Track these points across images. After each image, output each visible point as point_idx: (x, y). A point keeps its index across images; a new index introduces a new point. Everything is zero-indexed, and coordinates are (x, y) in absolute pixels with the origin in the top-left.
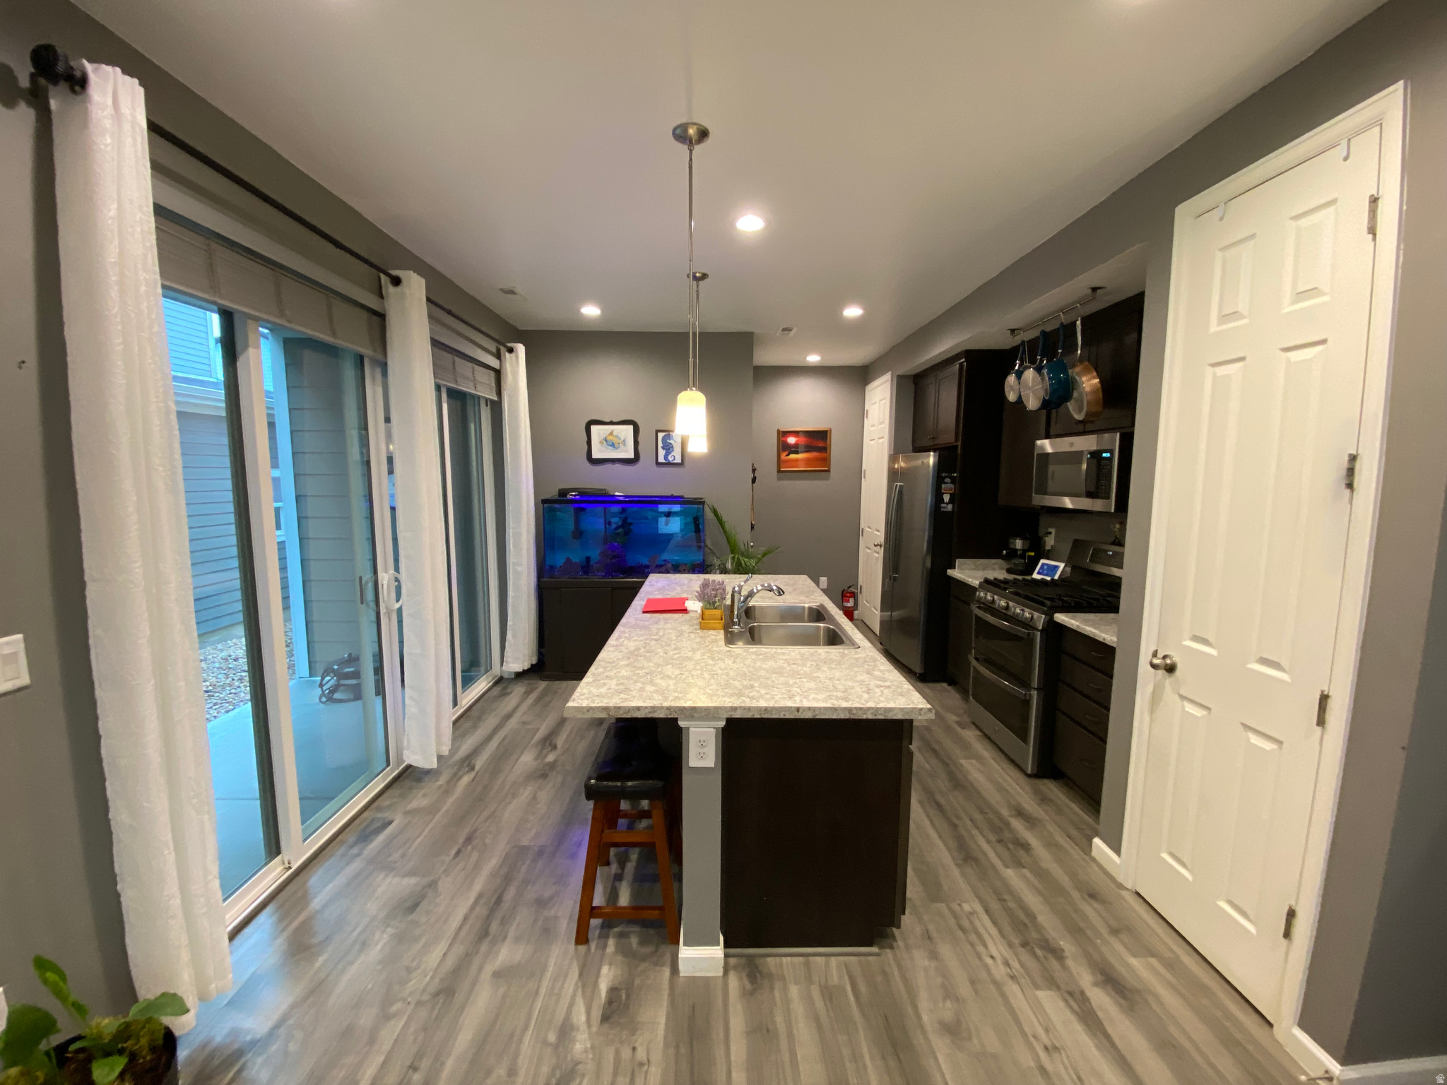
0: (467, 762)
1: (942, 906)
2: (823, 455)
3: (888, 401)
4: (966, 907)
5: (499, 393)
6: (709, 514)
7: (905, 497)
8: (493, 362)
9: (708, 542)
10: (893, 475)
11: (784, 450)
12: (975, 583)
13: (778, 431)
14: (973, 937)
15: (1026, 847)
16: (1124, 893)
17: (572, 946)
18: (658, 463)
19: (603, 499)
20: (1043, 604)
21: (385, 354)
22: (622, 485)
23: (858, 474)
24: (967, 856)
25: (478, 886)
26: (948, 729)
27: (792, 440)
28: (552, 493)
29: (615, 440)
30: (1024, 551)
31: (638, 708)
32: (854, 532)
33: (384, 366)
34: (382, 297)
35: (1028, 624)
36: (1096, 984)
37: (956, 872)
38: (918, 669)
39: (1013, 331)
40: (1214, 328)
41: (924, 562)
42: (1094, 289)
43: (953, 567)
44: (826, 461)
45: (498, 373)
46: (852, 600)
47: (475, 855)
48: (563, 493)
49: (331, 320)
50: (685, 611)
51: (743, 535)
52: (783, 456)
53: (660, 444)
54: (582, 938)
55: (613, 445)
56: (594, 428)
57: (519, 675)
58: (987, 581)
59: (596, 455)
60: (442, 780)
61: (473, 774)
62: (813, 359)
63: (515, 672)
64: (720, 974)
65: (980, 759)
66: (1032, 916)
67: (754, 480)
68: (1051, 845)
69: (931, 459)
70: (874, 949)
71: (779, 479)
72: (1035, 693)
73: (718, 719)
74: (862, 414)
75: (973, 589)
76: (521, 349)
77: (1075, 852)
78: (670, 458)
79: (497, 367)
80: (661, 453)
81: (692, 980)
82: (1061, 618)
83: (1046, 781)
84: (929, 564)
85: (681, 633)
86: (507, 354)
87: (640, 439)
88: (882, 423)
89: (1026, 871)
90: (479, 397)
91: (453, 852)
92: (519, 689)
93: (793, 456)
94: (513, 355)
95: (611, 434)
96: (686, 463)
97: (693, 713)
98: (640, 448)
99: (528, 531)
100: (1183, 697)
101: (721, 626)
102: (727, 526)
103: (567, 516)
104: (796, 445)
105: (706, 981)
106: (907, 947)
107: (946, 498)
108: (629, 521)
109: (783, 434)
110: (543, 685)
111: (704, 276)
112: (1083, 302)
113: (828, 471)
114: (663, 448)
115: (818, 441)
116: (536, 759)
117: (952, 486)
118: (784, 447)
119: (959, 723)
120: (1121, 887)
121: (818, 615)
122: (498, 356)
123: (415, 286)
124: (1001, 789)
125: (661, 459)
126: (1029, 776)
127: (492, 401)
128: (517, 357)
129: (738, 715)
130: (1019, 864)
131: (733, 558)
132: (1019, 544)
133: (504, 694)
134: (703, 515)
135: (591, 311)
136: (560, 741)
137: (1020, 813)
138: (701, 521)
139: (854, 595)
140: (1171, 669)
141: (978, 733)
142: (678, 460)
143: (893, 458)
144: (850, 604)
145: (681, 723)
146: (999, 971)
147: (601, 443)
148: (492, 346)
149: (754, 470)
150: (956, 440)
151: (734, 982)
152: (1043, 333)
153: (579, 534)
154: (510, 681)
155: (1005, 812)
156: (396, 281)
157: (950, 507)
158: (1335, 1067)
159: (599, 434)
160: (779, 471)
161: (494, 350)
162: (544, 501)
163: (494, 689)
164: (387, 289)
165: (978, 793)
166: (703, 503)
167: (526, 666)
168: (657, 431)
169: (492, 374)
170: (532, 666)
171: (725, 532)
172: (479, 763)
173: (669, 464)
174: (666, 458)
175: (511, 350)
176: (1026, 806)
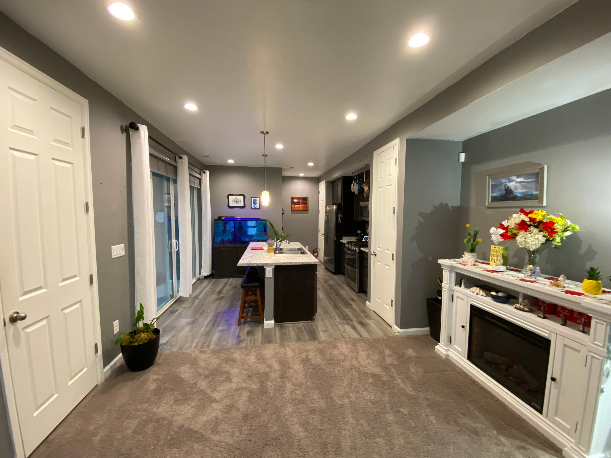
0: (196, 297)
1: (328, 315)
2: (306, 205)
3: (324, 189)
4: (333, 315)
5: (200, 186)
6: (268, 224)
7: (329, 219)
8: (199, 176)
9: (268, 233)
10: (327, 212)
11: (293, 204)
12: (345, 242)
13: (291, 197)
14: (333, 319)
15: (351, 305)
16: (371, 311)
17: (237, 326)
18: (251, 208)
19: (234, 220)
20: (358, 245)
21: (177, 178)
22: (239, 215)
23: (317, 212)
24: (336, 307)
25: (209, 318)
26: (339, 285)
27: (296, 201)
28: (216, 217)
29: (237, 201)
30: (361, 234)
31: (254, 264)
32: (317, 231)
33: (175, 181)
34: (176, 161)
35: (355, 251)
36: (358, 324)
37: (332, 310)
38: (333, 270)
39: (353, 172)
40: (379, 180)
41: (334, 238)
42: (367, 165)
43: (342, 239)
44: (307, 207)
45: (200, 180)
46: (316, 253)
47: (206, 314)
48: (220, 218)
49: (158, 166)
50: (263, 249)
51: (279, 231)
52: (293, 206)
53: (252, 202)
54: (239, 324)
55: (237, 202)
56: (230, 197)
57: (206, 277)
58: (348, 242)
59: (231, 205)
60: (190, 301)
61: (199, 300)
62: (302, 175)
63: (204, 276)
64: (273, 327)
65: (345, 290)
66: (348, 316)
67: (283, 214)
68: (357, 304)
69: (335, 207)
70: (310, 321)
71: (292, 213)
72: (357, 269)
73: (273, 266)
74: (318, 192)
75: (344, 244)
76: (208, 172)
77: (362, 305)
78: (256, 206)
79: (200, 177)
80: (253, 205)
81: (267, 329)
82: (362, 249)
83: (361, 294)
84: (335, 239)
85: (263, 253)
86: (203, 174)
87: (246, 200)
88: (323, 196)
89: (349, 309)
90: (193, 187)
91: (200, 314)
92: (206, 282)
93: (296, 206)
94: (205, 174)
95: (236, 198)
96: (261, 207)
97: (267, 264)
98: (246, 203)
99: (209, 230)
100: (378, 261)
101: (273, 251)
102: (274, 228)
103: (221, 225)
104: (297, 202)
105: (270, 329)
106: (318, 321)
107: (339, 219)
108: (242, 226)
109: (293, 199)
110: (214, 280)
111: (267, 156)
112: (364, 168)
113: (308, 211)
114: (253, 203)
115: (305, 201)
116: (218, 296)
117: (341, 215)
118: (293, 203)
119: (342, 283)
120: (371, 310)
121: (300, 249)
122: (200, 174)
123: (185, 158)
124: (348, 295)
125: (253, 207)
126: (357, 292)
127: (197, 188)
128: (207, 175)
129: (277, 265)
130: (348, 308)
131: (276, 237)
132: (359, 232)
133: (201, 283)
134: (267, 224)
135: (231, 161)
136: (224, 292)
137: (352, 300)
138: (266, 226)
139: (317, 252)
140: (376, 255)
141: (347, 285)
142: (258, 207)
143: (326, 207)
144: (316, 255)
145: (264, 267)
146: (337, 323)
147: (233, 201)
148: (198, 171)
149: (283, 210)
150: (342, 202)
151: (277, 328)
152: (358, 174)
153: (224, 231)
154: (202, 279)
155: (348, 299)
156: (181, 158)
157: (341, 221)
158: (399, 329)
159: (232, 199)
160: (292, 211)
161: (199, 173)
162: (215, 220)
163: (197, 282)
164: (178, 160)
165: (343, 296)
166: (267, 220)
167: (208, 274)
168: (251, 198)
169: (198, 180)
170: (210, 274)
171: (274, 229)
172: (200, 297)
173: (255, 208)
174: (254, 206)
175: (204, 173)
176: (353, 298)
